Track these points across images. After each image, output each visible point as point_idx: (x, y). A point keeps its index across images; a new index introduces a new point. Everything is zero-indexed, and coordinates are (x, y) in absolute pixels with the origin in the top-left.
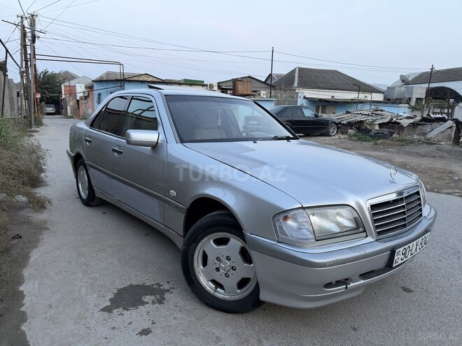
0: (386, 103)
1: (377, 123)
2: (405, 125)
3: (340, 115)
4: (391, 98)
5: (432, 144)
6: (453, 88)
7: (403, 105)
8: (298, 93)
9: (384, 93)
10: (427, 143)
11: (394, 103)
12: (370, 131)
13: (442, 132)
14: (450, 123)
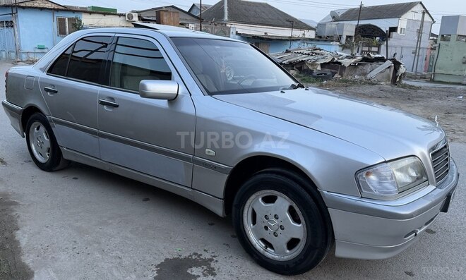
0: (318, 40)
1: (319, 63)
2: (347, 65)
3: (281, 54)
4: (322, 35)
5: (373, 84)
6: (379, 26)
7: (334, 43)
8: (229, 28)
9: (315, 30)
10: (369, 84)
11: (326, 41)
12: (312, 71)
13: (382, 72)
14: (389, 63)
